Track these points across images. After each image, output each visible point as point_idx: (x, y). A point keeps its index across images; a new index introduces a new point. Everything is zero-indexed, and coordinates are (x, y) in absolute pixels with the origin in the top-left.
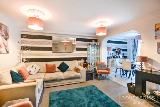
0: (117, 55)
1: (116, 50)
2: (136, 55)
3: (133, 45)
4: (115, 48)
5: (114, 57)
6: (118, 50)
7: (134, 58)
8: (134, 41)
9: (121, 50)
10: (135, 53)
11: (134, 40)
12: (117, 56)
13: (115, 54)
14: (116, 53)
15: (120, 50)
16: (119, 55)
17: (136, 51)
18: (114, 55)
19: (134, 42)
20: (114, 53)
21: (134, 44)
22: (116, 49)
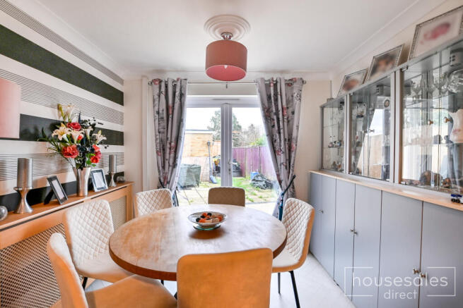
0: (70, 168)
1: (63, 132)
2: (175, 165)
3: (158, 113)
4: (50, 114)
5: (39, 197)
6: (77, 134)
7: (165, 178)
8: (163, 89)
9: (100, 137)
10: (172, 155)
11: (163, 84)
12: (70, 177)
13: (52, 166)
14: (58, 157)
15: (88, 131)
16: (88, 170)
17: (173, 144)
18: (34, 178)
19: (163, 96)
20: (37, 156)
21: (163, 106)
22: (55, 125)
